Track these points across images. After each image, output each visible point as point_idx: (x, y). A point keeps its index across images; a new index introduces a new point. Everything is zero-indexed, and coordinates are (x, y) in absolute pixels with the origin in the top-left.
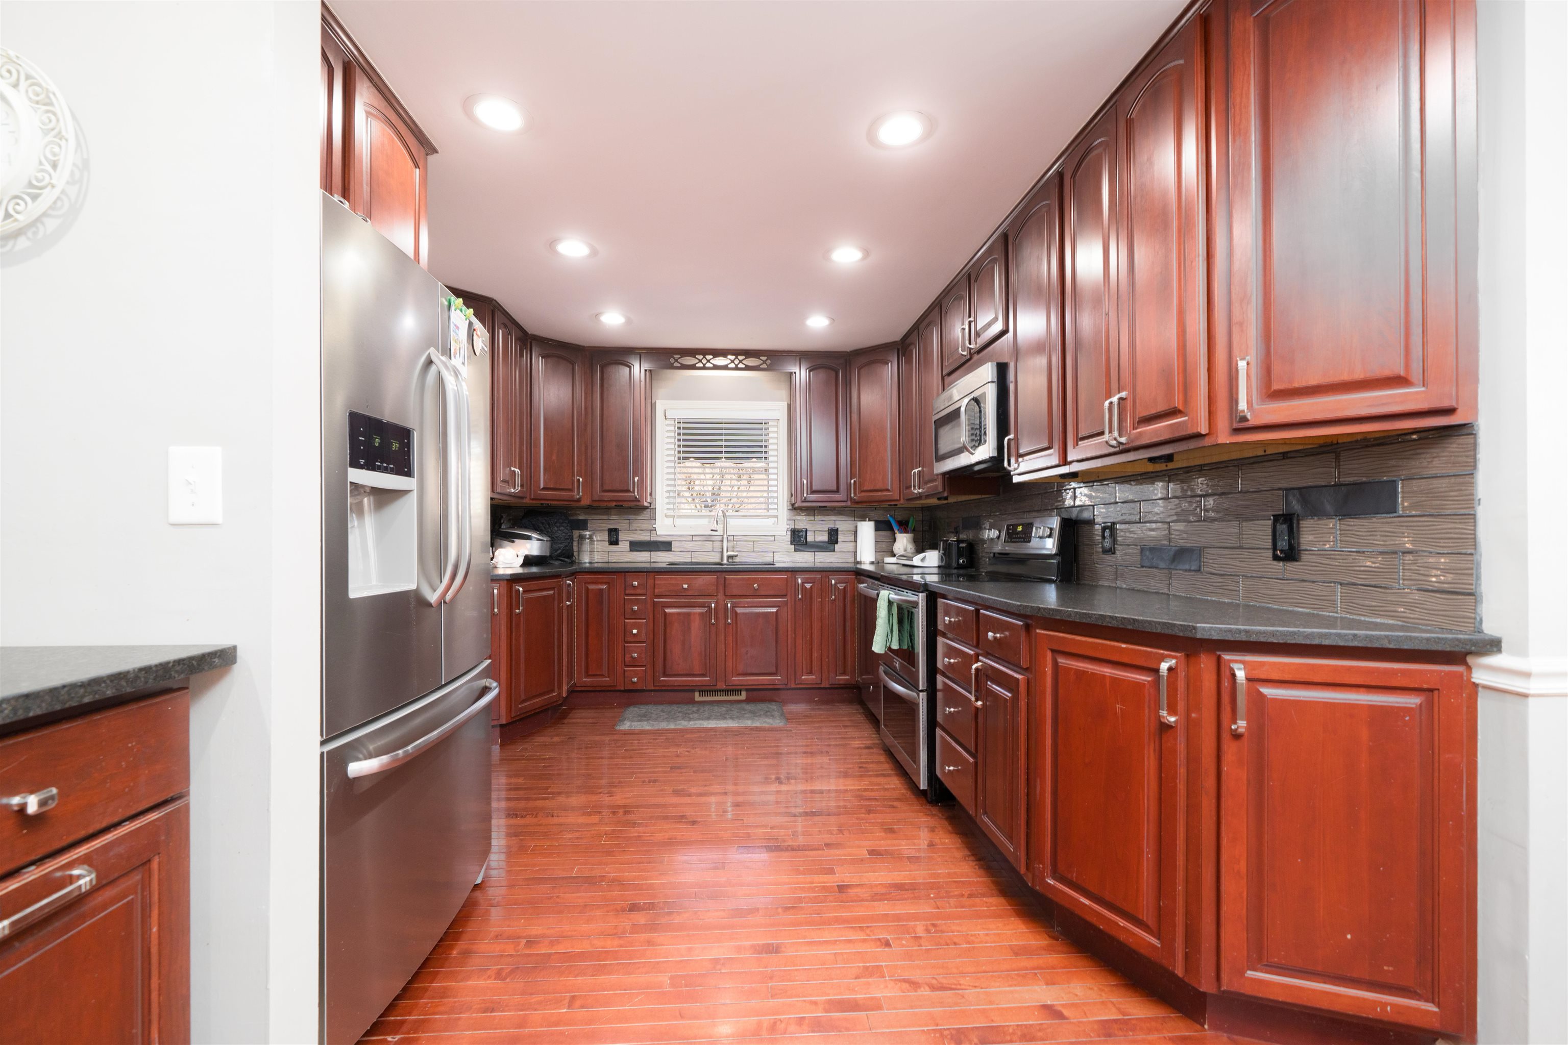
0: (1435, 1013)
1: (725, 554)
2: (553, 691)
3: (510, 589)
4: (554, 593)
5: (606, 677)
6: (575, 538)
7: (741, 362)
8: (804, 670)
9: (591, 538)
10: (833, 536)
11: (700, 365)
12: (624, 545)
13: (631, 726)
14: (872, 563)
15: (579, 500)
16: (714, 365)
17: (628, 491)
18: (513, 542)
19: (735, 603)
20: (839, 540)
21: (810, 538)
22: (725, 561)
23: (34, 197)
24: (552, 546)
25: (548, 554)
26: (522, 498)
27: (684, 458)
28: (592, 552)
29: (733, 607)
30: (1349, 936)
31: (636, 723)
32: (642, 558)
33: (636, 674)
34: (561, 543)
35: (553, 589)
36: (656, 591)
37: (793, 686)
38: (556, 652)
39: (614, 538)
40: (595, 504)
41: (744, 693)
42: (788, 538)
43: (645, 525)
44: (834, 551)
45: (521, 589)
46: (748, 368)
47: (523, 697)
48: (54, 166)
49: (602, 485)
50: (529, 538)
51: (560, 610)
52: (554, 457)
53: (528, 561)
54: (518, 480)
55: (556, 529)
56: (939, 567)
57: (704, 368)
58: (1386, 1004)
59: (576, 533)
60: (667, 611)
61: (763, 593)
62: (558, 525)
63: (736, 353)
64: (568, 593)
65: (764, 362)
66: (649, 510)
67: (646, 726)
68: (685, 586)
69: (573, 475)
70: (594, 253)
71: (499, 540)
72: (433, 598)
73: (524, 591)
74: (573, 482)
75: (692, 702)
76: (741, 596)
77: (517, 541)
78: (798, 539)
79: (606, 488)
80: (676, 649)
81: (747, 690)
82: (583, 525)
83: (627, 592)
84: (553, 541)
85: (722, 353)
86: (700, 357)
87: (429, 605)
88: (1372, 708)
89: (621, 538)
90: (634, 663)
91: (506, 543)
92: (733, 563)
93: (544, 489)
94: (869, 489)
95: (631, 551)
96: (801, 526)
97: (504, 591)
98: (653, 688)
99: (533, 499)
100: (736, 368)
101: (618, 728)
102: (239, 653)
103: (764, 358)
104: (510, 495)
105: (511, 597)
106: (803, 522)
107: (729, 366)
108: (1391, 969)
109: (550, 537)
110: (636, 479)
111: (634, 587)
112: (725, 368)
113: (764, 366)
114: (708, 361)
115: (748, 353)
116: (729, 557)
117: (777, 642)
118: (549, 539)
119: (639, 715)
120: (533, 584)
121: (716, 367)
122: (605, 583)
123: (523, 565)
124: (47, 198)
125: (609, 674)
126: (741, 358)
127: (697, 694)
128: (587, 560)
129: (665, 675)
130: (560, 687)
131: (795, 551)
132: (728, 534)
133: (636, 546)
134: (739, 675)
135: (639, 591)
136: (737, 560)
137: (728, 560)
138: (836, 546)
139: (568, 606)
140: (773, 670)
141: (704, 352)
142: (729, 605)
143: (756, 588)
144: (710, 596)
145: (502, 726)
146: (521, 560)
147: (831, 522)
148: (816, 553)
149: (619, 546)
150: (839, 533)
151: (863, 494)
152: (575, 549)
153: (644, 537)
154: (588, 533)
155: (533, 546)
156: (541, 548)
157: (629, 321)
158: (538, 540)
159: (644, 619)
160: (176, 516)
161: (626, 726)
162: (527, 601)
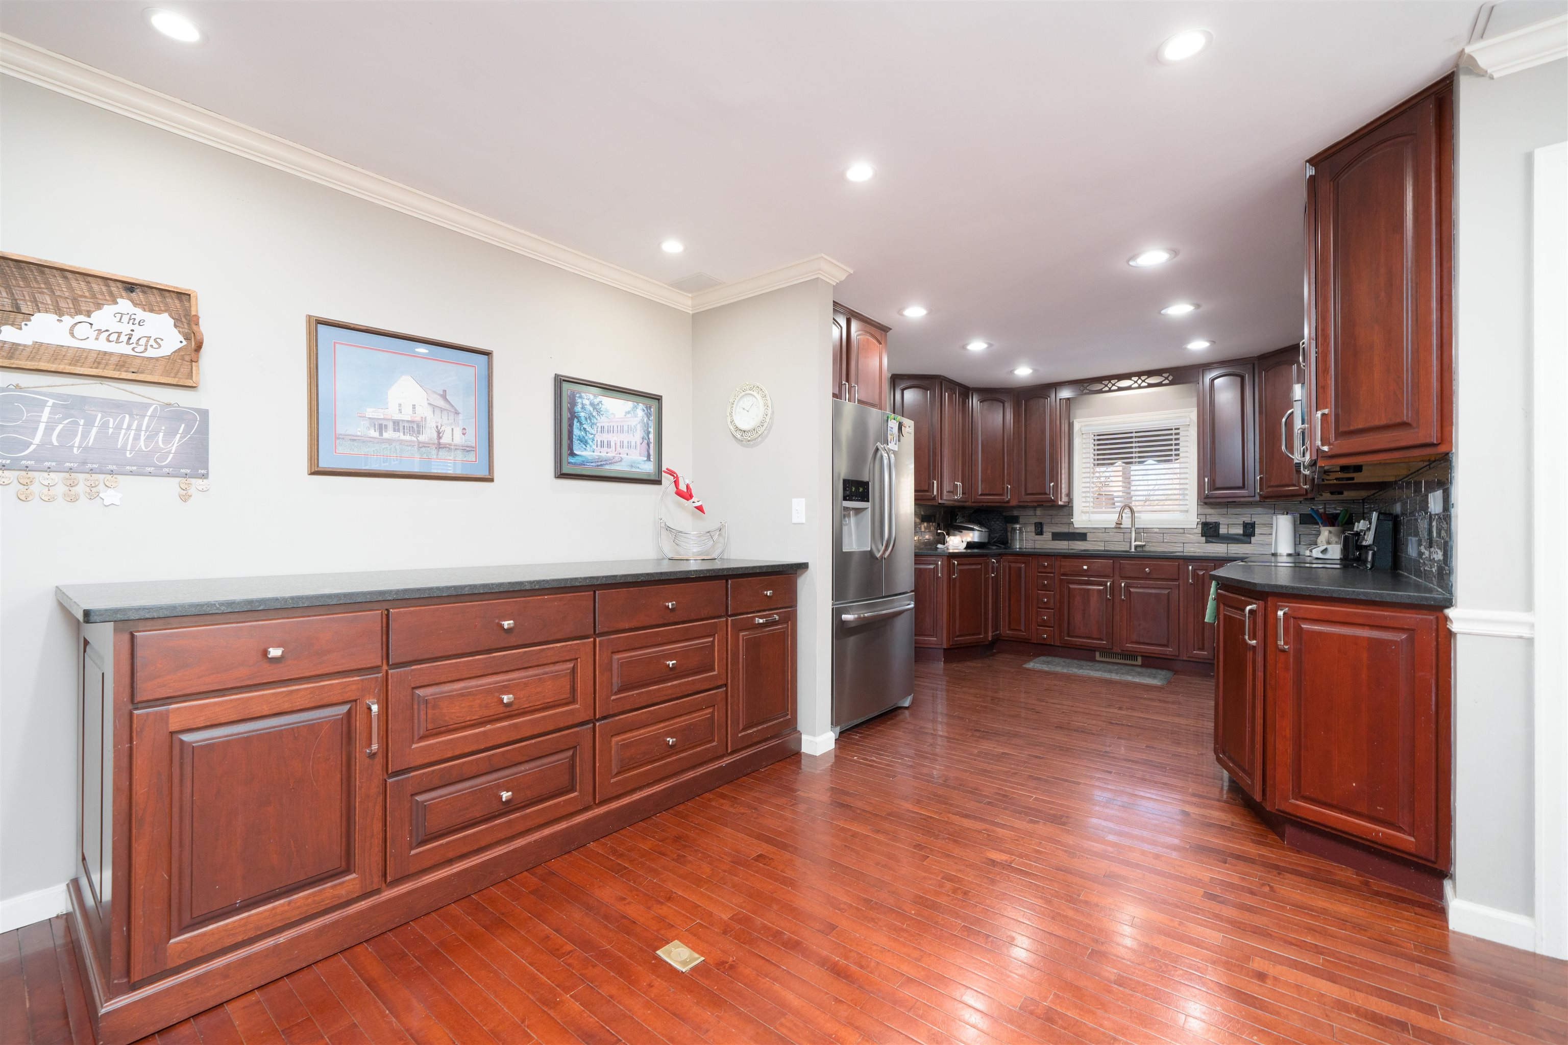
0: (1412, 842)
1: (1133, 544)
2: (980, 634)
3: (949, 562)
4: (981, 567)
5: (1023, 632)
6: (1009, 529)
7: (1143, 381)
8: (1196, 646)
9: (1020, 529)
10: (1249, 531)
11: (1107, 389)
12: (1047, 536)
13: (1034, 666)
14: (1289, 555)
15: (1008, 502)
16: (1118, 387)
17: (1046, 494)
18: (961, 532)
19: (1129, 583)
20: (1256, 532)
21: (1223, 531)
22: (1133, 550)
23: (762, 426)
24: (989, 535)
25: (986, 541)
26: (966, 502)
27: (1098, 465)
28: (1021, 540)
29: (1126, 586)
30: (1354, 784)
31: (1038, 665)
32: (1063, 546)
33: (1046, 633)
34: (997, 533)
35: (981, 564)
36: (1062, 570)
37: (1185, 658)
38: (983, 608)
39: (1039, 530)
40: (1021, 504)
41: (1139, 659)
42: (1199, 530)
43: (1065, 521)
44: (1250, 543)
45: (956, 562)
46: (1150, 385)
47: (958, 633)
48: (766, 415)
49: (1026, 490)
50: (972, 529)
51: (986, 580)
52: (989, 472)
53: (970, 545)
54: (960, 490)
55: (993, 523)
56: (1341, 559)
57: (1110, 391)
58: (1379, 831)
59: (1009, 526)
60: (1071, 586)
61: (1155, 576)
62: (995, 520)
63: (1139, 374)
64: (993, 567)
65: (1167, 378)
66: (1068, 508)
67: (1045, 668)
68: (1085, 567)
69: (1003, 483)
70: (990, 345)
71: (952, 531)
72: (878, 555)
73: (958, 564)
74: (1003, 488)
75: (1093, 660)
76: (1134, 578)
77: (964, 531)
78: (1210, 531)
79: (1029, 492)
80: (1078, 617)
81: (1142, 656)
82: (1015, 520)
83: (1040, 570)
84: (991, 532)
85: (1128, 376)
86: (1106, 382)
87: (877, 559)
88: (1370, 639)
89: (1045, 529)
90: (1044, 624)
91: (957, 532)
92: (1143, 551)
93: (981, 495)
94: (1276, 484)
95: (1053, 540)
96: (1210, 519)
97: (946, 563)
98: (1059, 645)
99: (974, 502)
100: (1140, 387)
101: (1024, 666)
102: (810, 565)
103: (1166, 375)
104: (955, 500)
105: (950, 566)
106: (1213, 516)
107: (1133, 386)
108: (1382, 809)
109: (988, 529)
110: (1052, 484)
111: (1045, 567)
112: (1129, 388)
113: (1167, 382)
114: (1113, 385)
115: (1150, 373)
116: (1136, 547)
117: (1168, 618)
118: (986, 530)
119: (1044, 662)
120: (965, 560)
121: (1120, 389)
122: (1023, 563)
123: (966, 548)
124: (766, 425)
125: (1025, 629)
126: (1143, 378)
127: (1097, 654)
128: (1018, 547)
129: (1069, 636)
130: (986, 632)
131: (1206, 543)
132: (1136, 526)
133: (1057, 536)
134: (1132, 642)
135: (1048, 570)
136: (1147, 549)
137: (1135, 549)
138: (1252, 538)
139: (992, 577)
140: (1165, 642)
141: (1109, 378)
142: (1123, 585)
143: (1148, 572)
144: (1107, 577)
145: (944, 649)
146: (964, 545)
147: (1247, 516)
148: (1229, 545)
149: (1044, 536)
150: (1256, 526)
151: (1270, 489)
152: (1010, 538)
153: (1064, 529)
154: (1018, 526)
155: (974, 535)
156: (980, 537)
157: (1035, 370)
158: (978, 531)
159: (1052, 591)
160: (794, 521)
161: (1030, 665)
162: (961, 571)
